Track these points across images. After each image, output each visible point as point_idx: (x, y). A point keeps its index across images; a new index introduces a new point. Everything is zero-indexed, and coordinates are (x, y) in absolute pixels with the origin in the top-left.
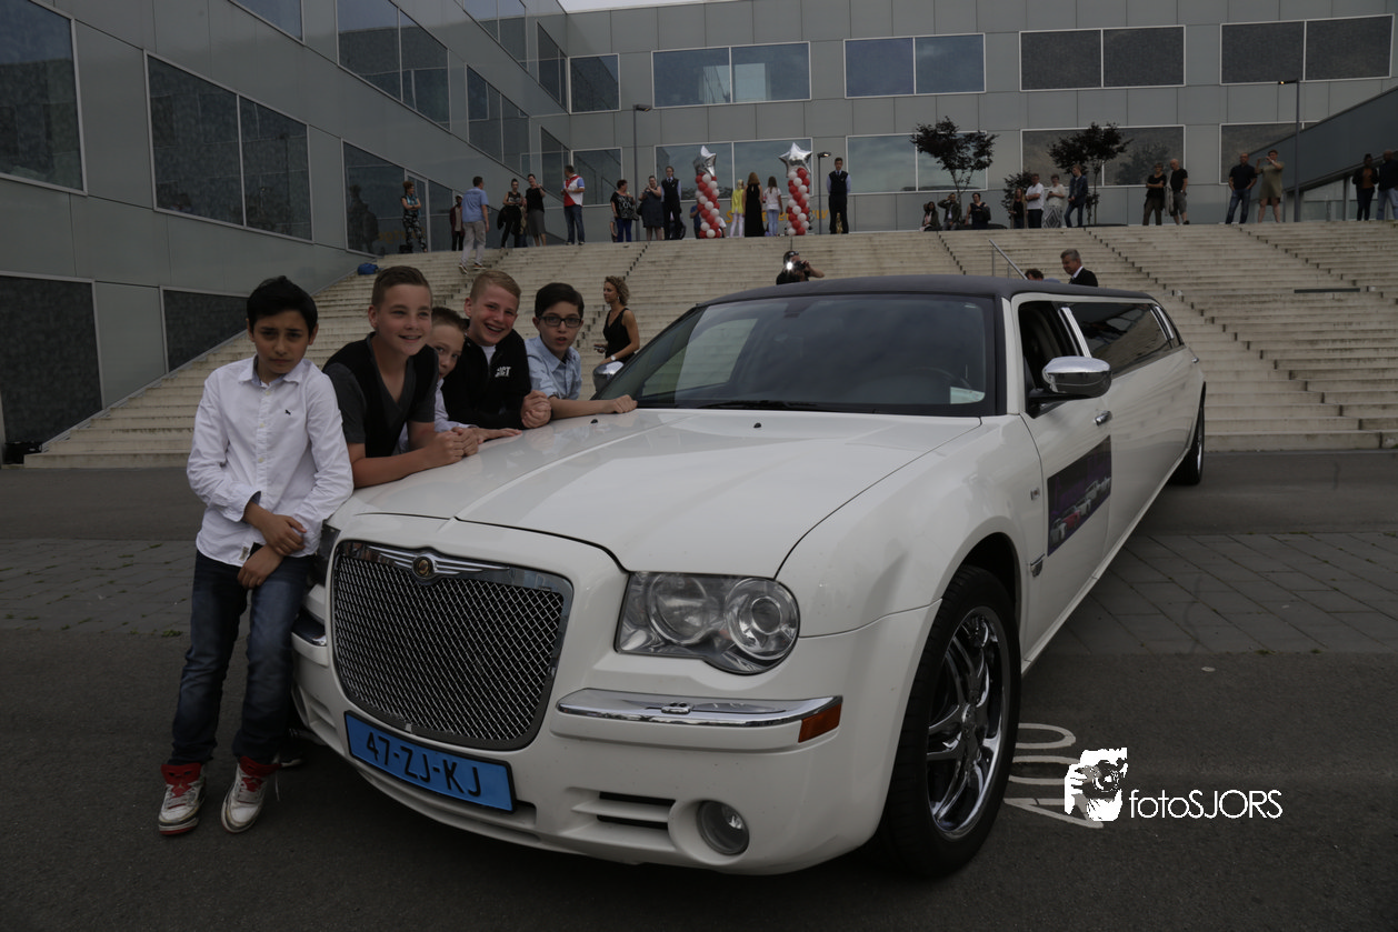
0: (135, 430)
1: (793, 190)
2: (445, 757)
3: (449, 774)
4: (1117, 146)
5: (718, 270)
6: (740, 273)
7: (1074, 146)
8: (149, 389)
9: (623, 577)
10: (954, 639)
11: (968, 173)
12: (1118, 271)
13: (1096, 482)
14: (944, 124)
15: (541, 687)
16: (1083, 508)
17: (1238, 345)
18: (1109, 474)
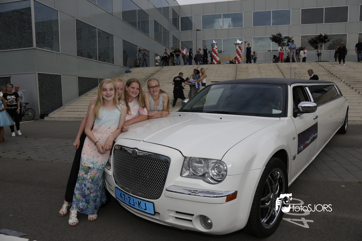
0: (70, 111)
1: (238, 52)
2: (138, 200)
3: (139, 204)
4: (326, 40)
5: (217, 73)
6: (223, 73)
7: (315, 40)
8: (74, 101)
9: (184, 158)
10: (269, 176)
11: (285, 47)
12: (326, 74)
13: (313, 134)
14: (279, 34)
15: (162, 184)
16: (308, 142)
17: (360, 95)
18: (317, 132)
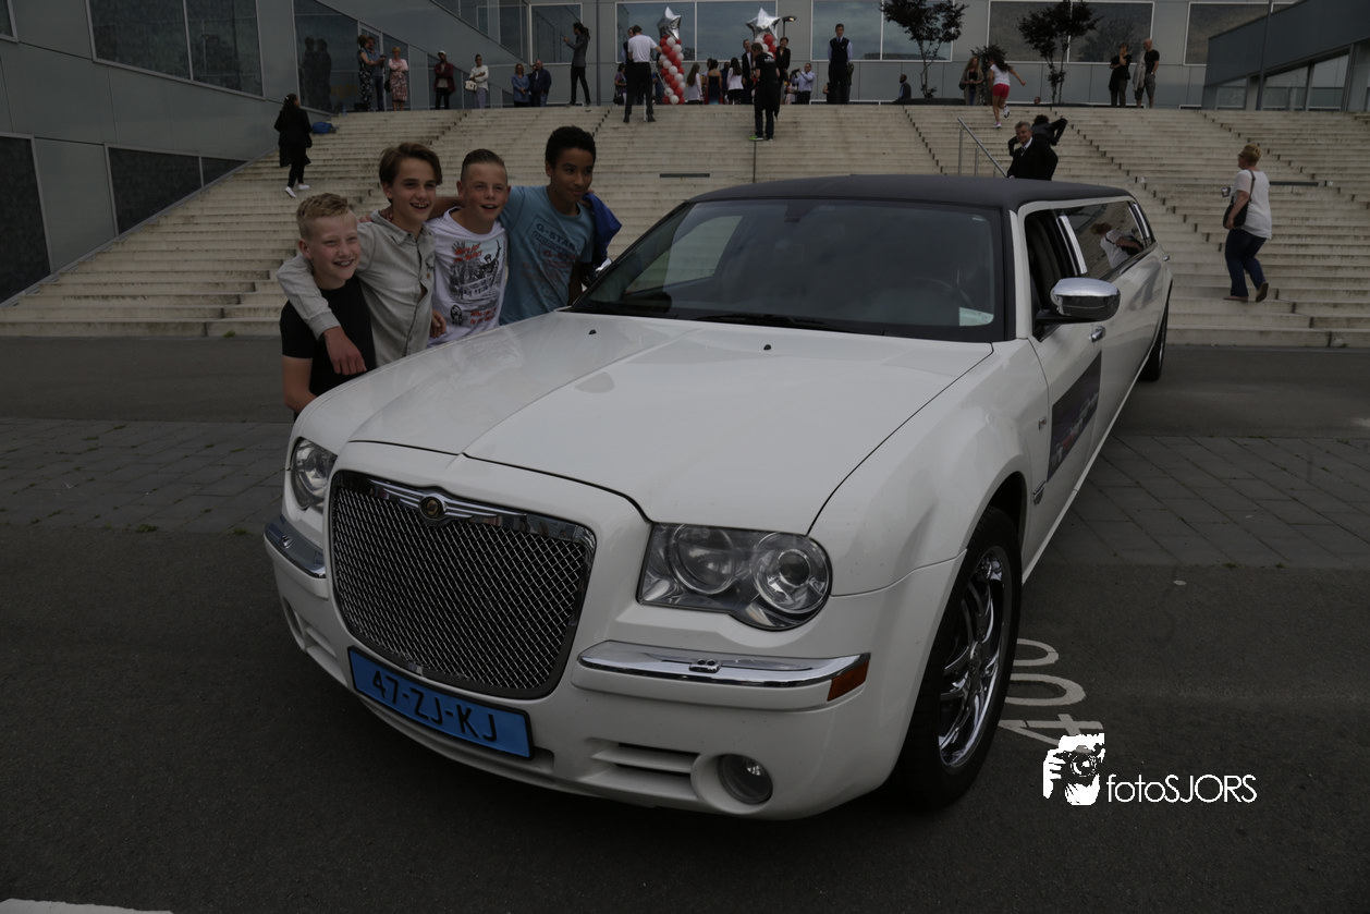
0: (87, 297)
2: (459, 702)
3: (463, 718)
4: (1087, 22)
5: (681, 139)
7: (1044, 20)
8: (99, 253)
9: (646, 527)
11: (935, 44)
12: (1083, 154)
13: (1089, 399)
15: (561, 638)
16: (1077, 427)
17: (1198, 237)
18: (1097, 390)
